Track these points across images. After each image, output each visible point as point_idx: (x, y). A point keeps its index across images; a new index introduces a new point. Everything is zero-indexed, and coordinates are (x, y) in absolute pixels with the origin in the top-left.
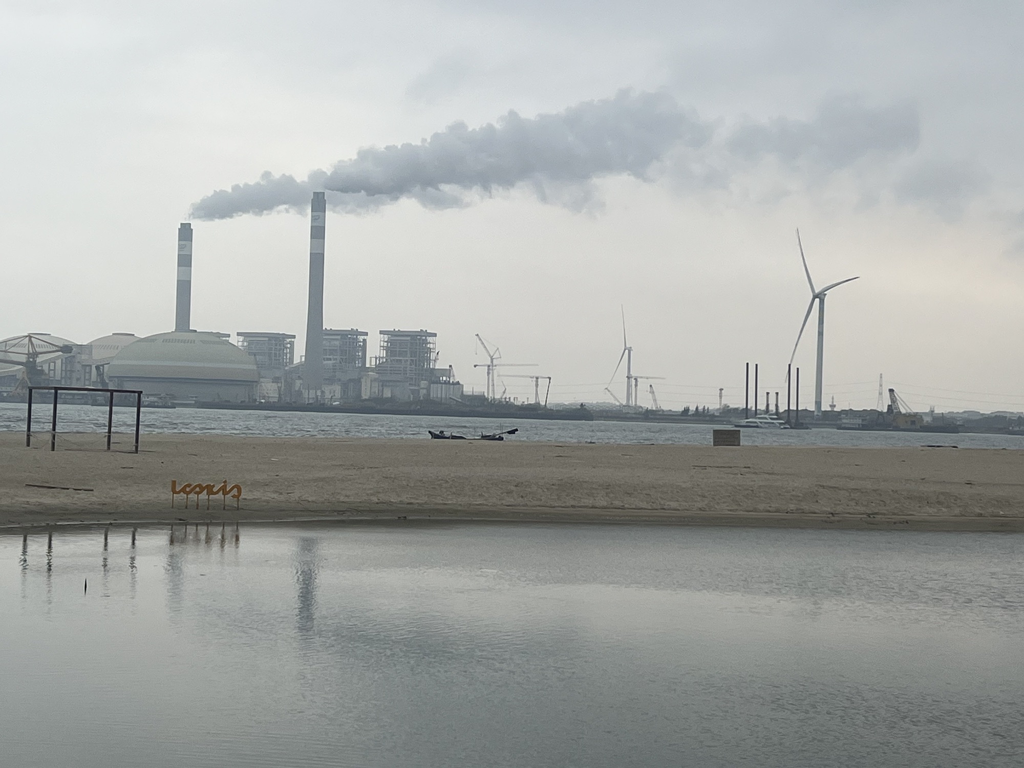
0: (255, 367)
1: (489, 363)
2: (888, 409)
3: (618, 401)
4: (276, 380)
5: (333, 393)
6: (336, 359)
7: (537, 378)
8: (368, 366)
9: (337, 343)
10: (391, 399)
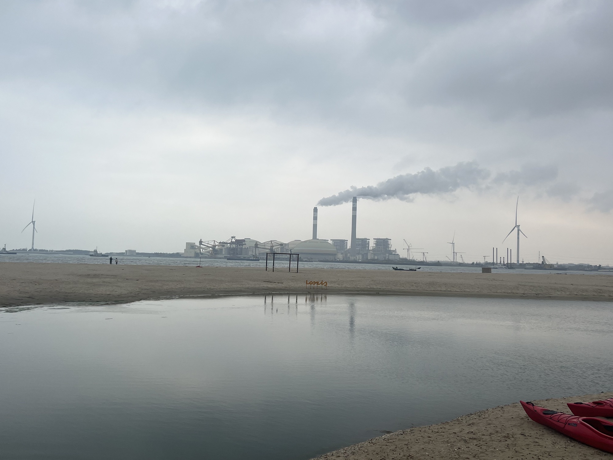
0: (336, 250)
1: (408, 248)
2: (542, 263)
3: (450, 260)
4: (342, 254)
5: (359, 258)
6: (360, 247)
7: (424, 253)
8: (370, 249)
9: (360, 242)
10: (377, 260)
